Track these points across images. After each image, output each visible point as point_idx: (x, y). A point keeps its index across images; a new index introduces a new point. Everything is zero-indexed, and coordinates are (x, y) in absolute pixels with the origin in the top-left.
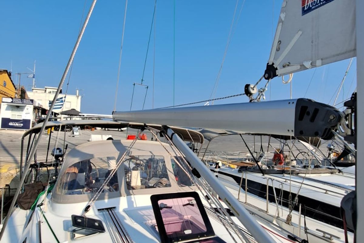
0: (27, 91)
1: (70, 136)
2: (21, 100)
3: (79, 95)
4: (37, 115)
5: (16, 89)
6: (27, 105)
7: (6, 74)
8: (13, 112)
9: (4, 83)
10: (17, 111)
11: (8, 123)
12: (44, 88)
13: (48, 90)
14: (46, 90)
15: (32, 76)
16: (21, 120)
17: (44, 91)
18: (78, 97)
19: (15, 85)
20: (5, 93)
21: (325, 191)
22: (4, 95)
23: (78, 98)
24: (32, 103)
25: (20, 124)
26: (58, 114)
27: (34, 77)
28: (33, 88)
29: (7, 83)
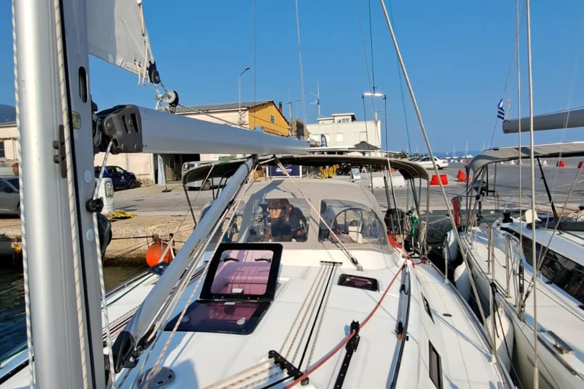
0: (308, 123)
1: (350, 181)
3: (378, 120)
5: (288, 123)
7: (273, 107)
9: (272, 119)
13: (337, 119)
14: (334, 119)
15: (316, 102)
17: (333, 121)
19: (286, 118)
20: (274, 130)
22: (273, 133)
23: (376, 124)
25: (288, 170)
27: (318, 104)
28: (318, 119)
29: (275, 118)
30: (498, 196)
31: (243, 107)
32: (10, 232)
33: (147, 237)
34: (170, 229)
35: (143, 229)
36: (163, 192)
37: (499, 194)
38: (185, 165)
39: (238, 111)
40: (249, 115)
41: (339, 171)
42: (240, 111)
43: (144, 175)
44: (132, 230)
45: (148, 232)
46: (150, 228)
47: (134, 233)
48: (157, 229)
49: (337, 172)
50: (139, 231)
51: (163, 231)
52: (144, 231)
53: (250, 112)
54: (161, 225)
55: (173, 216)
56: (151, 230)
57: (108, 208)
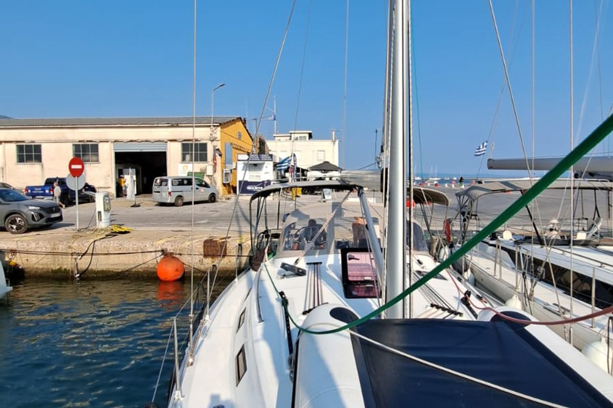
0: (267, 140)
1: (320, 201)
2: (259, 156)
3: (335, 139)
4: (279, 174)
5: (252, 140)
6: (266, 162)
7: (241, 122)
8: (250, 172)
9: (239, 135)
10: (255, 171)
11: (246, 187)
12: (287, 134)
13: (294, 136)
14: (291, 136)
15: (272, 118)
16: (261, 182)
17: (289, 138)
18: (334, 142)
19: (249, 132)
20: (241, 147)
21: (599, 265)
22: (240, 150)
23: (334, 144)
24: (271, 159)
25: (259, 188)
26: (307, 171)
27: (275, 119)
28: (274, 135)
29: (242, 134)
30: (479, 219)
31: (216, 123)
32: (4, 245)
33: (155, 252)
34: (180, 244)
35: (152, 243)
36: (132, 206)
37: (480, 218)
38: (157, 180)
39: (210, 126)
40: (221, 131)
41: (305, 191)
42: (212, 127)
43: (105, 188)
44: (140, 244)
45: (157, 246)
46: (158, 242)
47: (142, 247)
48: (166, 244)
49: (303, 191)
50: (148, 246)
51: (172, 246)
52: (152, 245)
53: (222, 128)
54: (169, 239)
55: (173, 231)
56: (160, 244)
57: (105, 222)
